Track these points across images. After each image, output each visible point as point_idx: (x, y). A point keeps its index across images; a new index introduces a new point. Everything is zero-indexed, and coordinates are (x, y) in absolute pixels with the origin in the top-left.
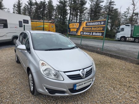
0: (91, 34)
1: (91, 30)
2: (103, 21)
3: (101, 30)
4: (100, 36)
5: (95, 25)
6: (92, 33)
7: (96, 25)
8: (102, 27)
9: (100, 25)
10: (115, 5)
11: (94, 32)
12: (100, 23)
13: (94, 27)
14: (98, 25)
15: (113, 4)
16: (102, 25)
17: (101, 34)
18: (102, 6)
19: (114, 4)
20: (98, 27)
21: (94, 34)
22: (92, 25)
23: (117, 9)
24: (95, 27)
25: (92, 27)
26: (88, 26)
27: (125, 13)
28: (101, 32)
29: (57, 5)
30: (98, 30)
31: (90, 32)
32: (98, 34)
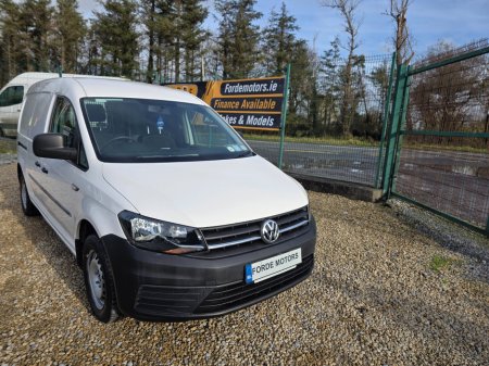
0: (241, 122)
1: (239, 109)
2: (275, 81)
3: (270, 110)
4: (269, 127)
5: (252, 93)
6: (245, 119)
7: (255, 93)
8: (273, 99)
9: (266, 93)
10: (297, 28)
11: (251, 115)
12: (268, 87)
13: (249, 100)
14: (262, 93)
15: (291, 27)
16: (272, 92)
17: (271, 122)
18: (258, 28)
19: (295, 24)
20: (262, 99)
21: (250, 120)
22: (242, 93)
23: (303, 42)
24: (253, 99)
25: (241, 100)
26: (227, 94)
27: (328, 55)
28: (272, 116)
29: (98, 15)
30: (262, 110)
31: (238, 116)
32: (263, 121)
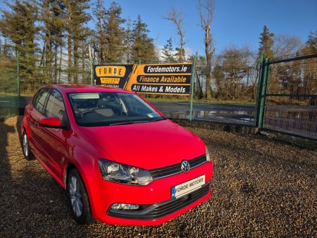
0: (161, 90)
1: (159, 82)
2: (185, 65)
3: (182, 83)
4: (182, 93)
5: (168, 72)
6: (164, 88)
7: (171, 73)
8: (184, 76)
9: (179, 72)
11: (169, 86)
12: (180, 69)
13: (165, 77)
14: (176, 72)
16: (183, 72)
17: (184, 90)
20: (177, 76)
21: (167, 89)
22: (161, 73)
24: (170, 76)
25: (160, 77)
26: (149, 72)
30: (177, 83)
31: (159, 87)
32: (177, 90)
